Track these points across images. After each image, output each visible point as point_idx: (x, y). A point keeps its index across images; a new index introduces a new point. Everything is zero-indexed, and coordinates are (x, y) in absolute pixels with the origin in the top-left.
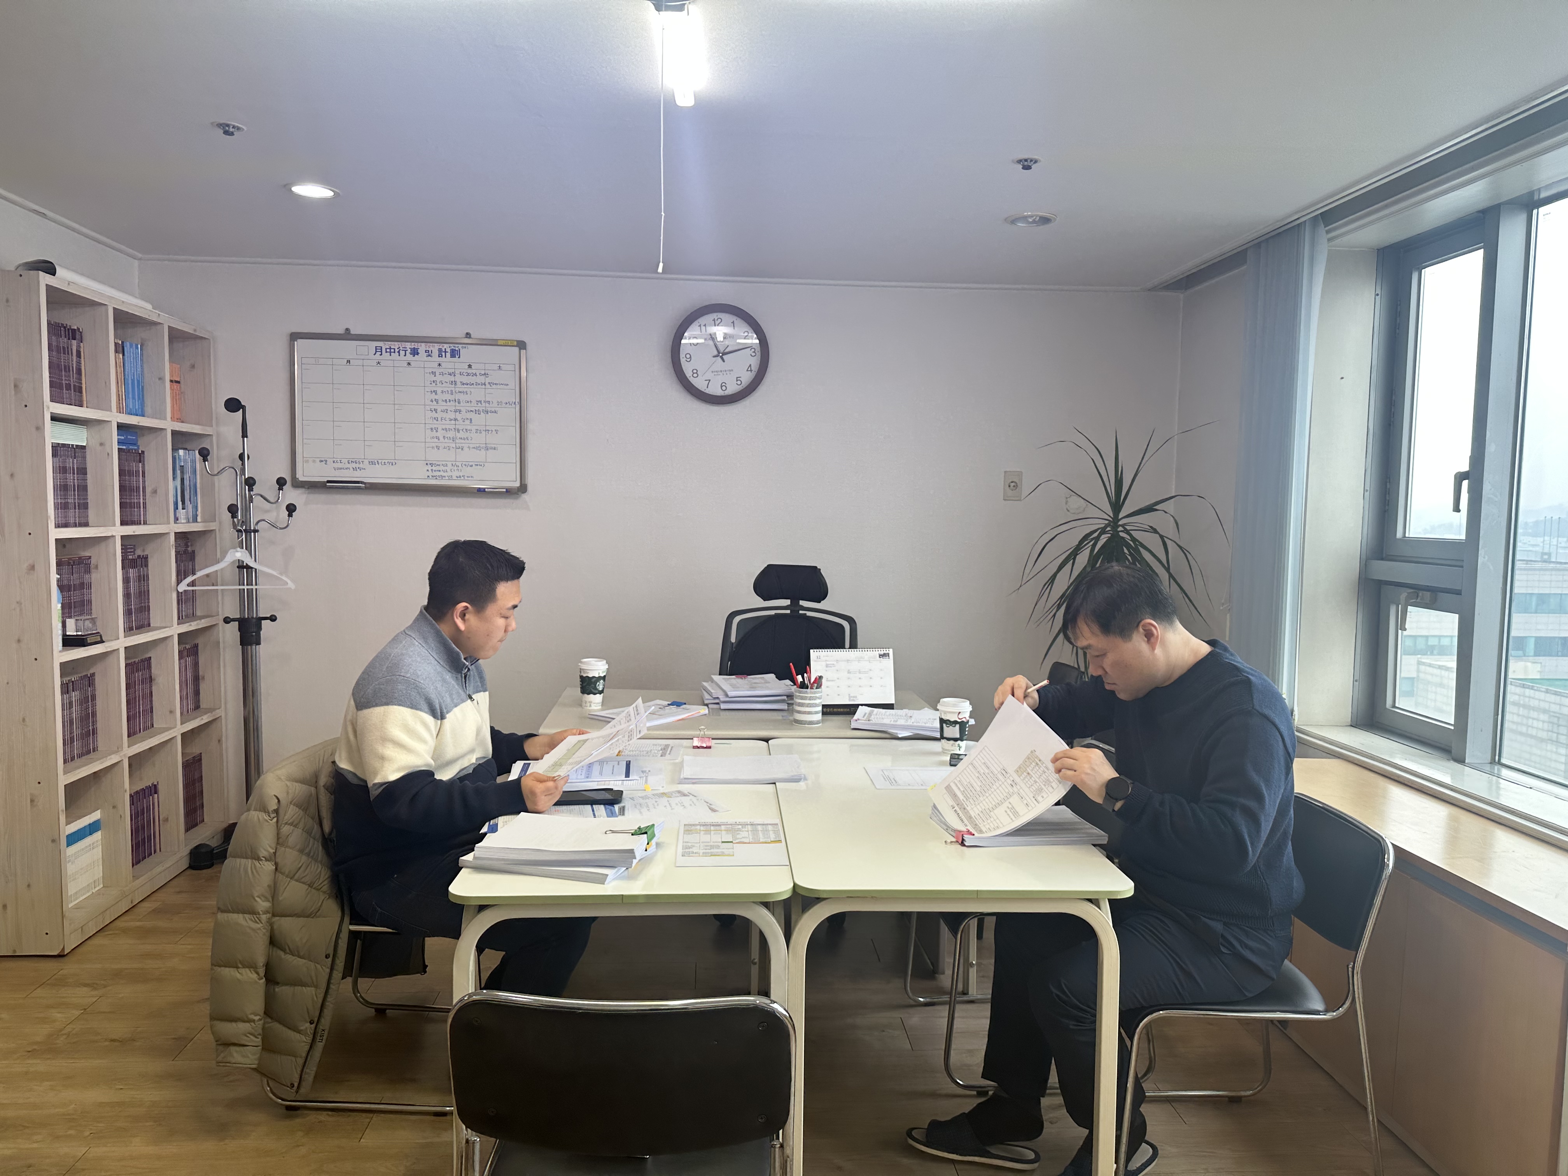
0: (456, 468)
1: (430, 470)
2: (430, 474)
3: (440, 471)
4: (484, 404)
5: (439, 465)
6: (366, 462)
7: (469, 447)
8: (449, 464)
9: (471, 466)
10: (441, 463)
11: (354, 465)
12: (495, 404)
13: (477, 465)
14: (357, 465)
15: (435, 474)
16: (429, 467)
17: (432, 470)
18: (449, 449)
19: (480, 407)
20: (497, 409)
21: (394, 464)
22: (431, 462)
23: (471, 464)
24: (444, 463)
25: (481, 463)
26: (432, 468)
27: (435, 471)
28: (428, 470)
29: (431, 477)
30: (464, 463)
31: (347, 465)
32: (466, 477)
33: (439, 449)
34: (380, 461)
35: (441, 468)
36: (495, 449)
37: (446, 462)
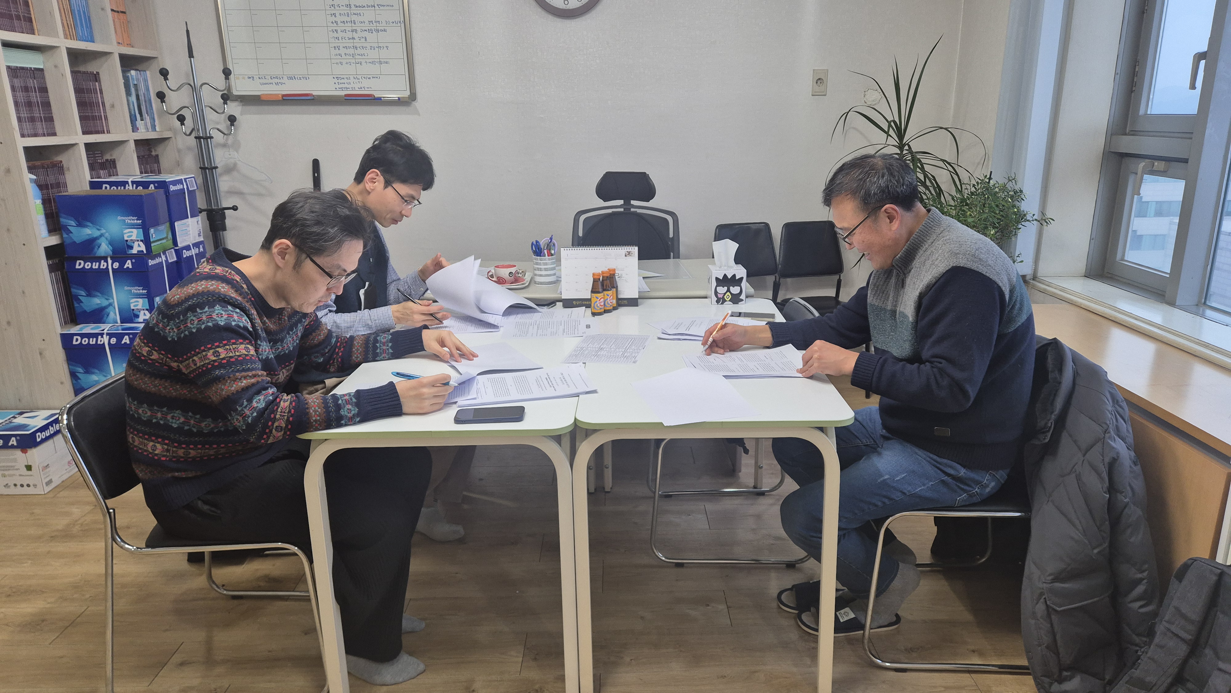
0: (357, 81)
1: (337, 83)
2: (337, 86)
3: (344, 83)
4: (375, 24)
5: (344, 78)
6: (285, 77)
7: (366, 62)
8: (352, 77)
9: (370, 78)
10: (345, 76)
11: (276, 80)
12: (384, 24)
13: (374, 78)
14: (279, 81)
15: (341, 86)
16: (336, 80)
17: (338, 83)
18: (350, 64)
19: (373, 27)
20: (385, 28)
21: (308, 78)
22: (337, 76)
23: (369, 76)
24: (347, 76)
25: (377, 76)
26: (338, 81)
27: (341, 83)
28: (335, 83)
29: (338, 89)
30: (363, 76)
31: (271, 81)
32: (366, 88)
33: (342, 65)
34: (296, 77)
35: (345, 81)
36: (387, 63)
37: (349, 76)
